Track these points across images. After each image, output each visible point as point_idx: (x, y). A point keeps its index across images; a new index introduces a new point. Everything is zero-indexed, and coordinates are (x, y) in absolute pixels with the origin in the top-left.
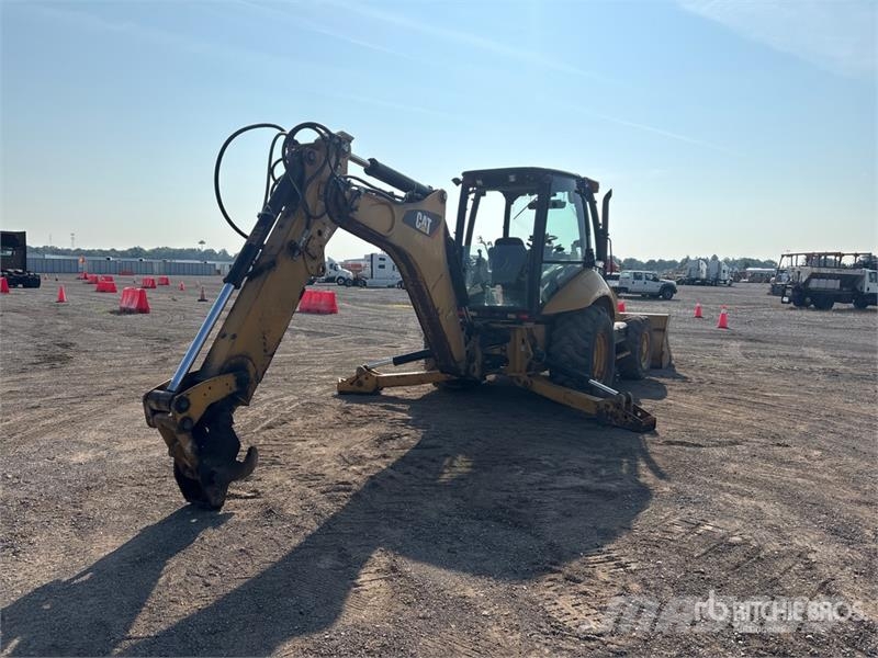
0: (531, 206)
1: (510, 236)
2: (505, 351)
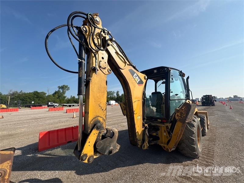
0: (163, 83)
1: (157, 91)
2: (158, 134)
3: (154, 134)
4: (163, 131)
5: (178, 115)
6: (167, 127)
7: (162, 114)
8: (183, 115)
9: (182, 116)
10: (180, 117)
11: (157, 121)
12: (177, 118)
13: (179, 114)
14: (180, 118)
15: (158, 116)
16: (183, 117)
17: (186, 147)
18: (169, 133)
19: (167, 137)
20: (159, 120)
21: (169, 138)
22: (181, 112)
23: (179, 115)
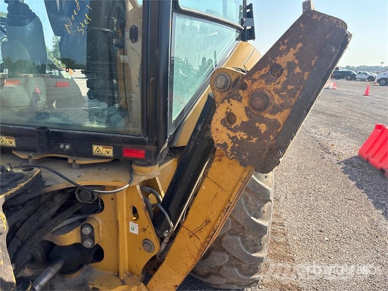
2: (92, 236)
3: (71, 238)
4: (124, 212)
5: (230, 118)
6: (149, 186)
7: (121, 109)
8: (268, 116)
9: (263, 120)
10: (245, 127)
11: (90, 155)
12: (220, 133)
13: (239, 109)
14: (241, 135)
15: (95, 125)
16: (263, 128)
17: (227, 265)
18: (158, 221)
19: (146, 242)
20: (98, 149)
21: (157, 248)
22: (261, 94)
23: (241, 116)
